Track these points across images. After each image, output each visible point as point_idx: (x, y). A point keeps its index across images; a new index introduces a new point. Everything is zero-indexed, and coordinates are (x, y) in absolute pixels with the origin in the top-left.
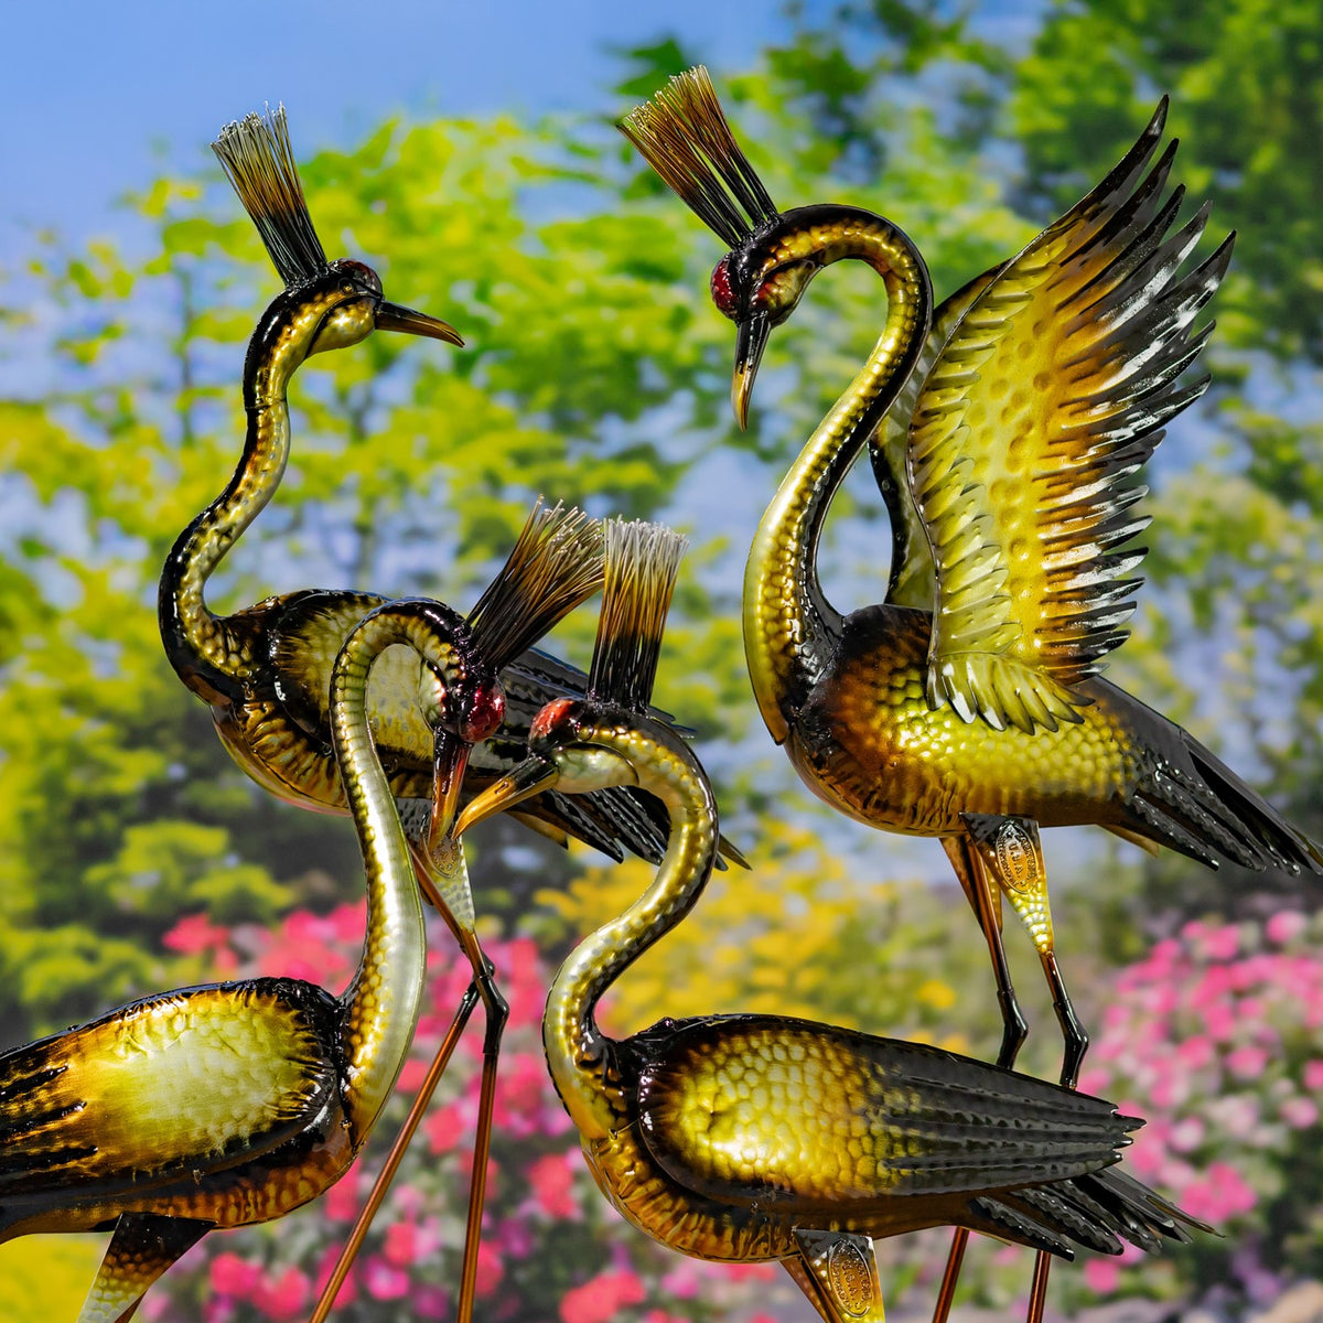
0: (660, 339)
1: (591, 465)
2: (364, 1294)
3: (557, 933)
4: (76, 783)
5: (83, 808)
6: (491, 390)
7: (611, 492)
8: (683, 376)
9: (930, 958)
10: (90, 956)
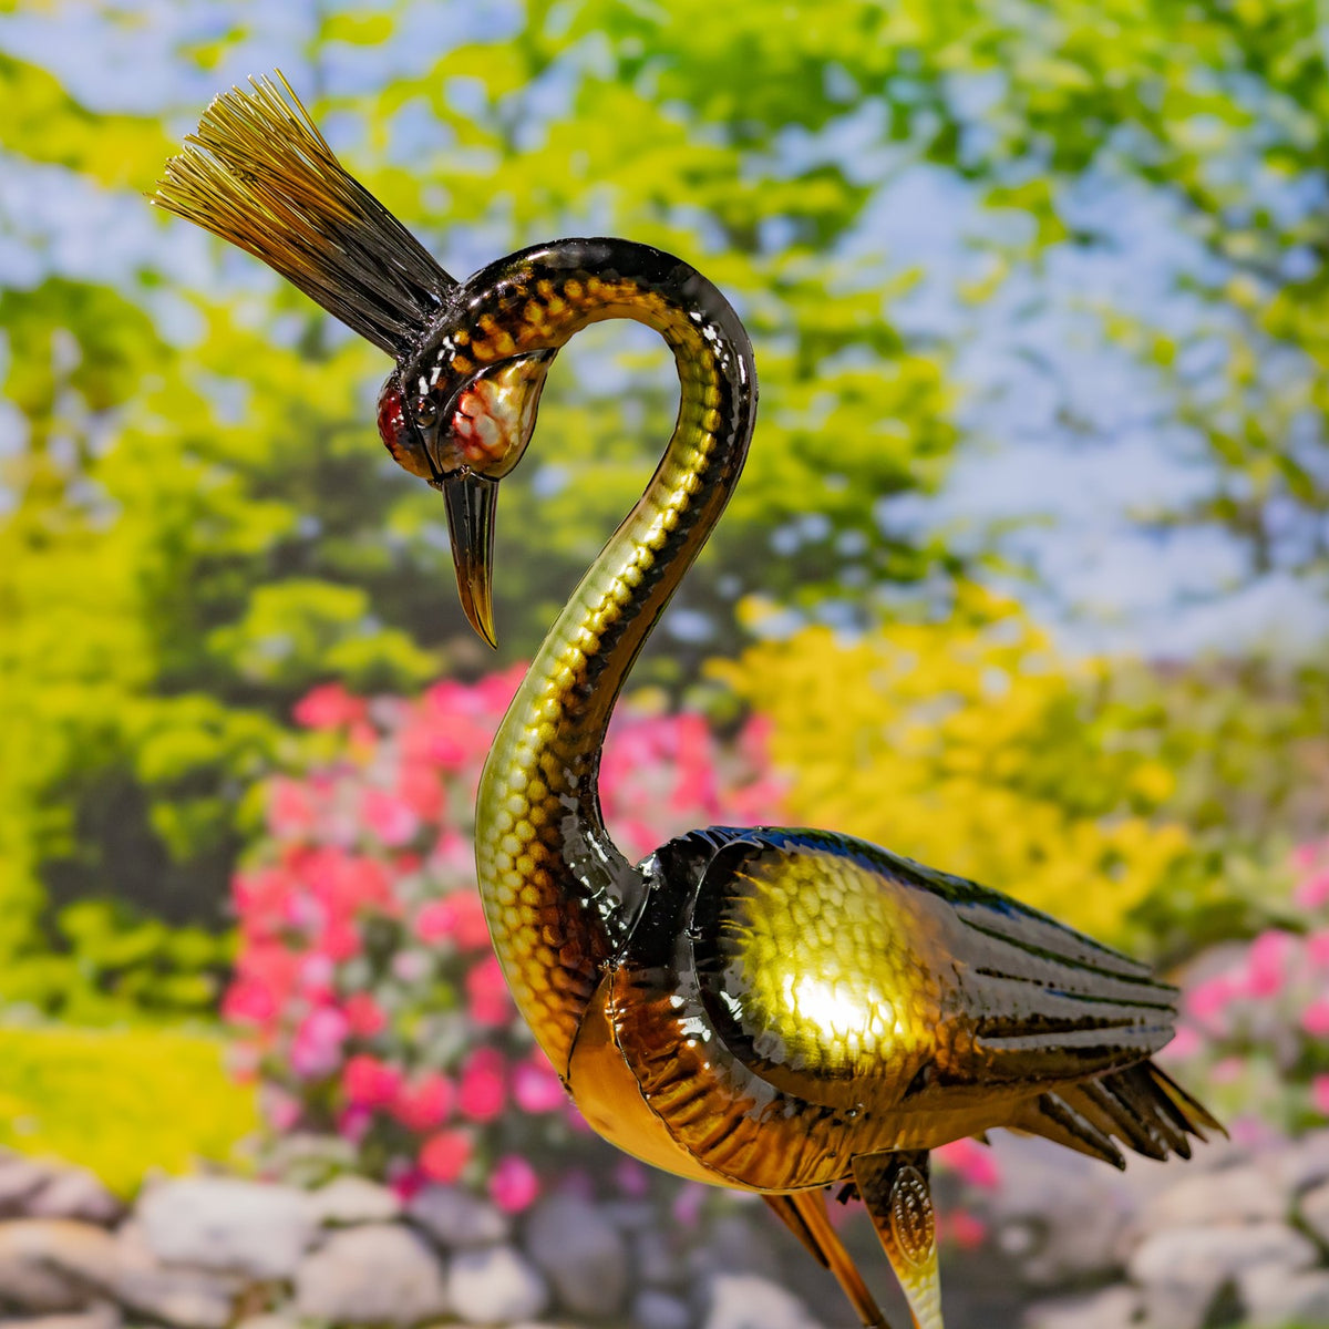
0: (848, 41)
1: (769, 185)
2: (513, 1104)
3: (726, 709)
4: (200, 540)
5: (206, 567)
6: (659, 100)
7: (794, 216)
8: (875, 84)
9: (1146, 741)
10: (213, 729)
